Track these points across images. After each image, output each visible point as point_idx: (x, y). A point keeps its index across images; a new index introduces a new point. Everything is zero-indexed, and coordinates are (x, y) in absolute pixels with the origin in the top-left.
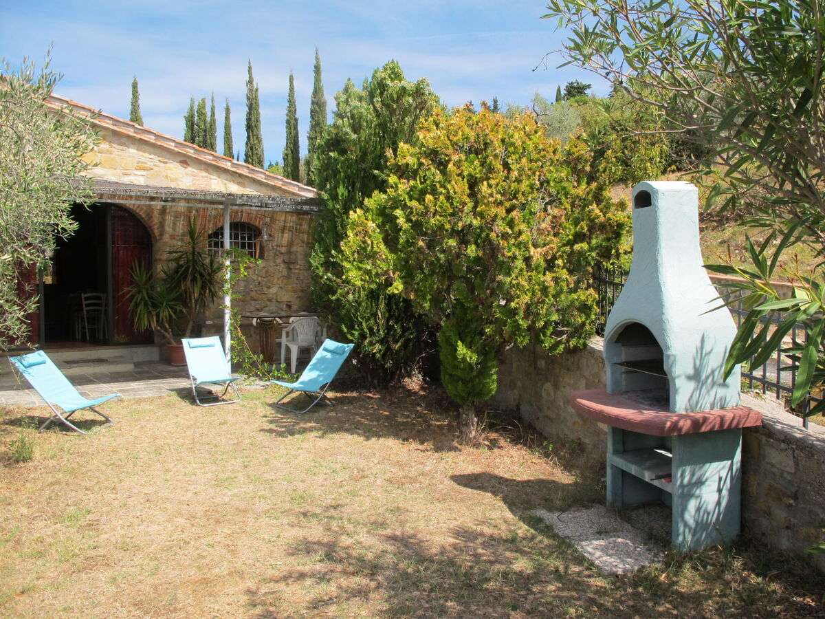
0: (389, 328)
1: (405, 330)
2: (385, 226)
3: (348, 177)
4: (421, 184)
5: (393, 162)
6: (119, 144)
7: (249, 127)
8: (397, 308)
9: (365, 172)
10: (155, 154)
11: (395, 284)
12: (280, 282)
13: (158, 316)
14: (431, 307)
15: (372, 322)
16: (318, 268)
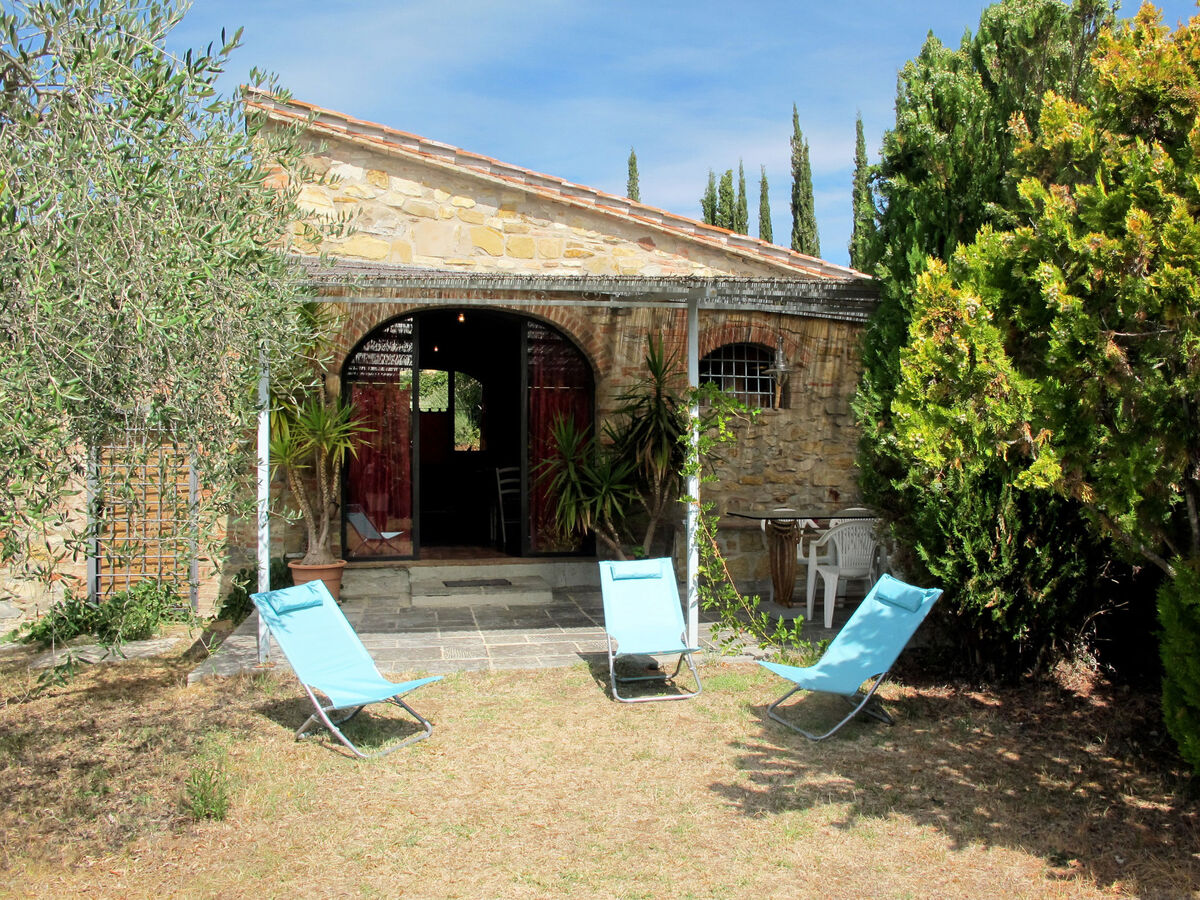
0: (1024, 555)
1: (1059, 559)
2: (1010, 312)
3: (929, 228)
4: (1108, 189)
5: (1028, 146)
6: (537, 217)
7: (796, 208)
8: (1042, 511)
9: (967, 214)
10: (597, 230)
11: (1038, 462)
12: (818, 450)
13: (593, 508)
14: (1138, 524)
15: (984, 540)
16: (868, 423)
